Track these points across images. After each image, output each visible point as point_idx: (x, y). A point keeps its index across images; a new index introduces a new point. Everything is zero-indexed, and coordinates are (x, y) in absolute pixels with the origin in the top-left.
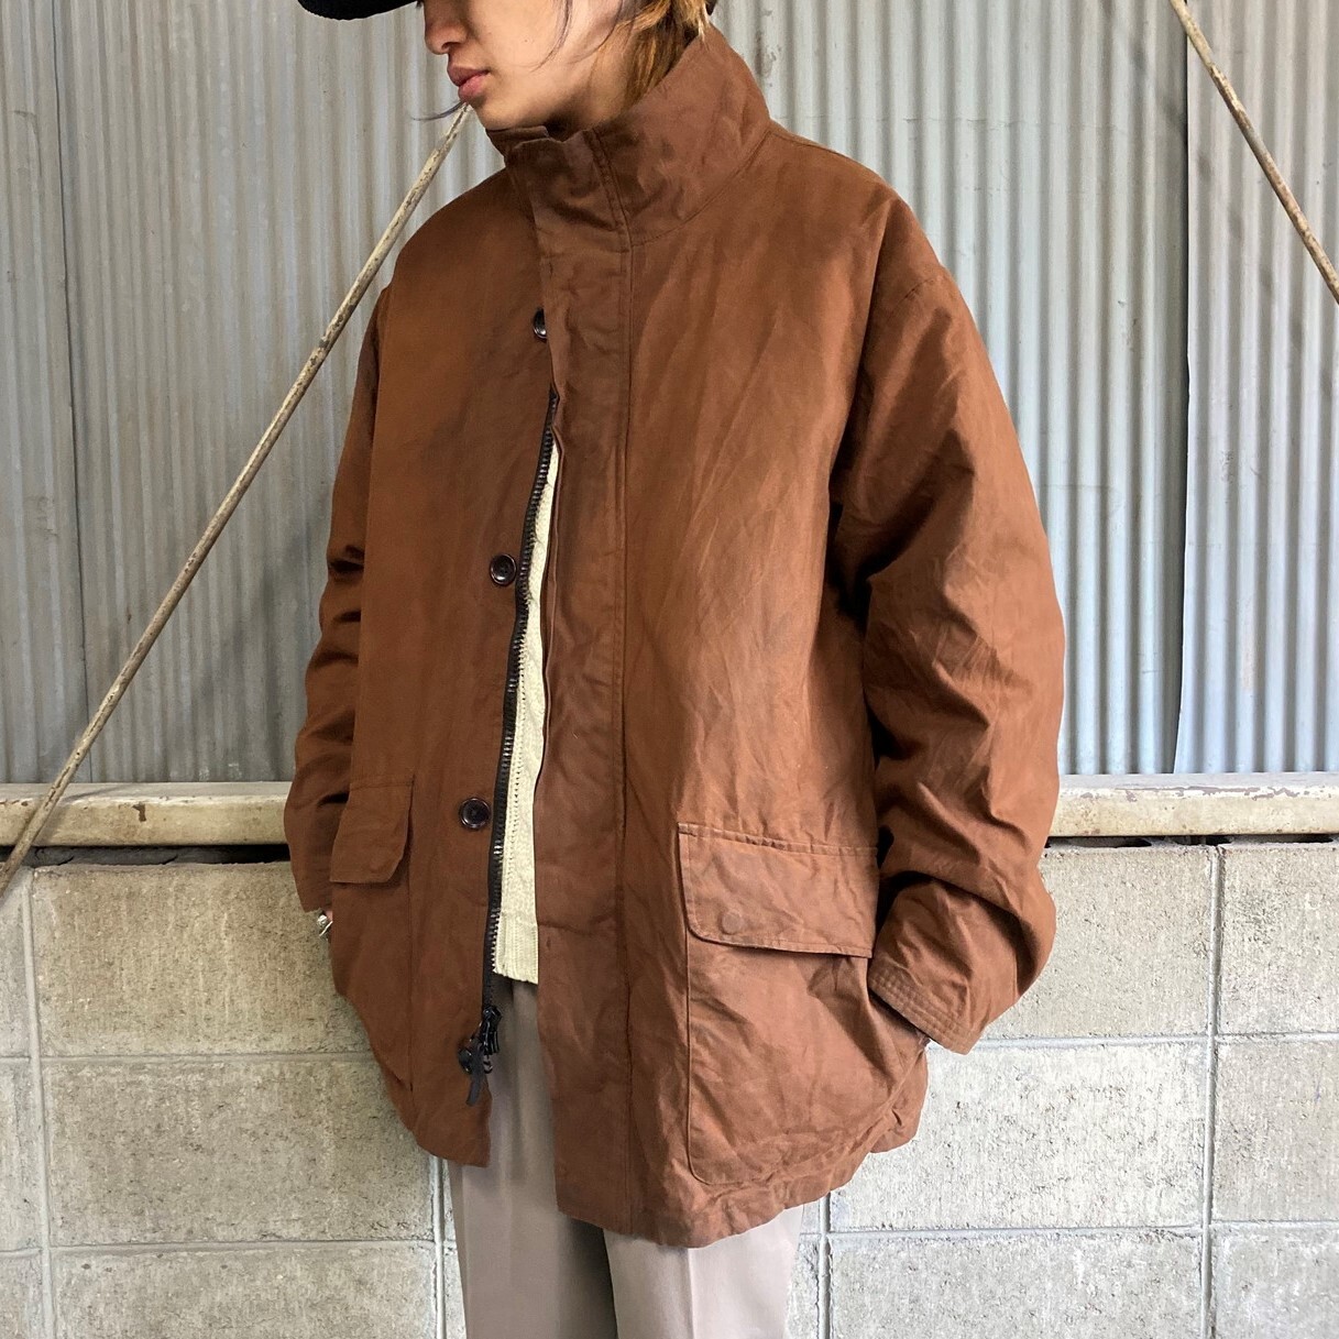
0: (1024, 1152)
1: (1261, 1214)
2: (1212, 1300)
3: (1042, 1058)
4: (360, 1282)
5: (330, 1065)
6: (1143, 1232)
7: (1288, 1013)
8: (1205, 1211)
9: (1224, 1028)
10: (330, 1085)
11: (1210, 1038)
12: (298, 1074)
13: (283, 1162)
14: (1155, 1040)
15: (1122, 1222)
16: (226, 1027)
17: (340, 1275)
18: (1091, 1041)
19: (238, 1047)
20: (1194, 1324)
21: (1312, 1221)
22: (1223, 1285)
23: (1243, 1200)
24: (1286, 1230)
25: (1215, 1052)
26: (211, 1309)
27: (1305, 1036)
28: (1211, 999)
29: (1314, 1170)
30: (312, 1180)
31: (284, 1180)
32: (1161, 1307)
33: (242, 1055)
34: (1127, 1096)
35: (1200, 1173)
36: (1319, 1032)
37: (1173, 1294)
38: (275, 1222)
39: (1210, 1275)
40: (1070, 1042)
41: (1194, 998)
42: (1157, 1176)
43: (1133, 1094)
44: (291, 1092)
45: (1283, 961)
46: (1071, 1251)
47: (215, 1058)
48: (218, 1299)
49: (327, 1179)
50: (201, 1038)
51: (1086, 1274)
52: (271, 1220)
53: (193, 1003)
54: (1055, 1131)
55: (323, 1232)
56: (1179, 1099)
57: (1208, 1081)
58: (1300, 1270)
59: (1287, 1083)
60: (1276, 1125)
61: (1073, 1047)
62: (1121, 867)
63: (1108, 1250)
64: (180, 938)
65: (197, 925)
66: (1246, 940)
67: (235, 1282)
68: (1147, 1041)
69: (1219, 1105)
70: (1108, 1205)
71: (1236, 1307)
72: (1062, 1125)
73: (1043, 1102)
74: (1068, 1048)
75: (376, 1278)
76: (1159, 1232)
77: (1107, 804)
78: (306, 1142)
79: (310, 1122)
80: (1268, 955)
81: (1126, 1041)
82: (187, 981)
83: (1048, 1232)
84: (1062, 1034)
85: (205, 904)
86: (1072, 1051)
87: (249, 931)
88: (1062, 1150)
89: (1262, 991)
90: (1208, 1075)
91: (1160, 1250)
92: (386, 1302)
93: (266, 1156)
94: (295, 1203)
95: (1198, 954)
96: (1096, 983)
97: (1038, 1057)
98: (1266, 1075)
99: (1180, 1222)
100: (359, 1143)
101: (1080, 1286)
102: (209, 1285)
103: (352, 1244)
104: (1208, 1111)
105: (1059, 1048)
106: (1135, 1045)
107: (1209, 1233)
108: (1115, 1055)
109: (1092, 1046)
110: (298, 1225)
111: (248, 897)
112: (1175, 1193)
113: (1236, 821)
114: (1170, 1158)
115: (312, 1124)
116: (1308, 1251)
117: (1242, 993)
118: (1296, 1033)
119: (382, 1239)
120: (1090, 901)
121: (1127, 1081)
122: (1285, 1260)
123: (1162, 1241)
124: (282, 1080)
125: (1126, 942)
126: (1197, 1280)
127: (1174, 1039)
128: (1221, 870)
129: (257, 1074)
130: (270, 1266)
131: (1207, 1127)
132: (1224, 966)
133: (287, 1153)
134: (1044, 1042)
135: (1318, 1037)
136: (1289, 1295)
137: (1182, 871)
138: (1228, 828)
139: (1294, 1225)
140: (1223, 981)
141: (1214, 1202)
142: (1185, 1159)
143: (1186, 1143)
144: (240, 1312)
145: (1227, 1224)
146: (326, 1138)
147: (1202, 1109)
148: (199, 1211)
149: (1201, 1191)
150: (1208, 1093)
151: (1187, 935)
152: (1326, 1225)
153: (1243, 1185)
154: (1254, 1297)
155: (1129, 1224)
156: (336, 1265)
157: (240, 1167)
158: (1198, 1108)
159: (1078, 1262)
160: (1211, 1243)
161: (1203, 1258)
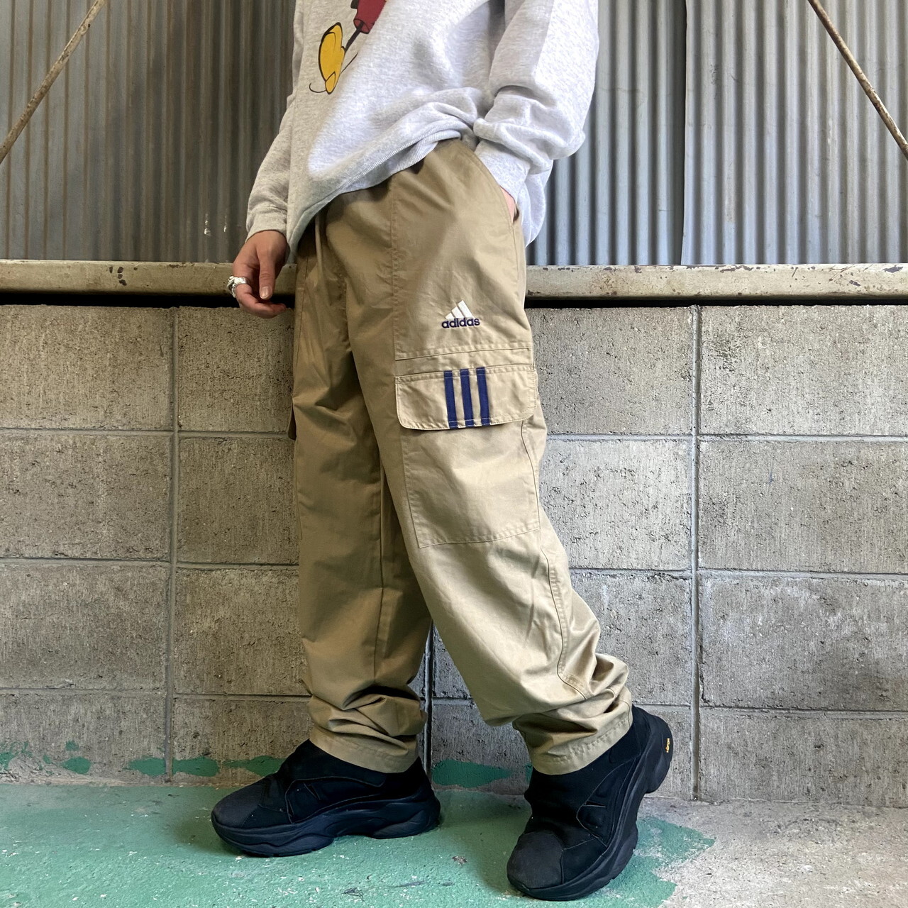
0: (567, 513)
1: (733, 564)
2: (700, 626)
3: (578, 448)
4: (118, 589)
5: (106, 438)
6: (649, 574)
7: (748, 420)
8: (693, 561)
9: (704, 430)
10: (105, 452)
11: (694, 439)
12: (85, 443)
13: (72, 502)
14: (656, 438)
15: (635, 566)
16: (40, 410)
17: (105, 584)
18: (612, 437)
19: (47, 424)
20: (688, 643)
21: (770, 571)
22: (707, 615)
23: (719, 555)
24: (751, 577)
25: (698, 447)
26: (18, 605)
27: (761, 438)
28: (694, 410)
29: (770, 534)
30: (91, 517)
31: (72, 516)
32: (663, 629)
33: (49, 429)
34: (637, 476)
35: (689, 533)
36: (771, 435)
37: (672, 620)
38: (64, 544)
39: (698, 607)
40: (597, 437)
41: (682, 408)
42: (658, 533)
43: (641, 473)
44: (79, 455)
45: (744, 383)
46: (600, 586)
47: (32, 431)
48: (23, 598)
49: (101, 516)
50: (23, 417)
51: (610, 603)
52: (61, 543)
53: (19, 393)
55: (96, 553)
56: (673, 479)
57: (694, 468)
58: (762, 606)
59: (749, 470)
60: (741, 500)
61: (599, 441)
62: (631, 318)
63: (625, 586)
64: (13, 350)
65: (25, 341)
66: (718, 368)
67: (35, 587)
68: (649, 438)
69: (701, 484)
70: (625, 552)
71: (717, 630)
72: (592, 495)
73: (579, 478)
74: (595, 441)
75: (129, 587)
76: (661, 573)
77: (621, 274)
78: (88, 490)
79: (91, 476)
80: (733, 379)
81: (636, 437)
82: (16, 379)
83: (583, 572)
84: (591, 432)
85: (30, 327)
86: (598, 443)
87: (58, 346)
88: (592, 513)
89: (730, 404)
90: (693, 464)
91: (663, 587)
92: (134, 604)
93: (61, 499)
94: (78, 532)
95: (684, 378)
96: (615, 397)
97: (575, 447)
98: (733, 464)
99: (674, 568)
100: (122, 492)
101: (606, 612)
102: (17, 587)
103: (116, 562)
104: (693, 489)
105: (589, 441)
106: (642, 440)
107: (697, 577)
108: (628, 447)
109: (612, 440)
110: (79, 547)
111: (58, 324)
112: (671, 546)
113: (709, 286)
114: (667, 521)
115: (92, 478)
116: (767, 592)
117: (715, 405)
118: (754, 435)
119: (135, 560)
120: (610, 340)
121: (636, 465)
122: (751, 598)
123: (664, 581)
124: (74, 448)
125: (634, 369)
126: (689, 610)
127: (669, 438)
128: (700, 321)
129: (59, 443)
130: (59, 576)
131: (693, 500)
132: (703, 386)
133: (75, 497)
134: (578, 437)
135: (770, 438)
136: (755, 624)
137: (672, 320)
138: (706, 292)
139: (757, 574)
140: (702, 396)
141: (699, 553)
142: (678, 522)
143: (678, 510)
144: (37, 607)
145: (709, 571)
146: (102, 488)
147: (690, 487)
148: (14, 535)
149: (690, 546)
150: (694, 476)
151: (677, 365)
152: (779, 574)
153: (719, 543)
154: (729, 624)
155: (639, 567)
156: (103, 576)
157: (44, 506)
158: (687, 487)
159: (605, 594)
160: (698, 584)
161: (693, 594)
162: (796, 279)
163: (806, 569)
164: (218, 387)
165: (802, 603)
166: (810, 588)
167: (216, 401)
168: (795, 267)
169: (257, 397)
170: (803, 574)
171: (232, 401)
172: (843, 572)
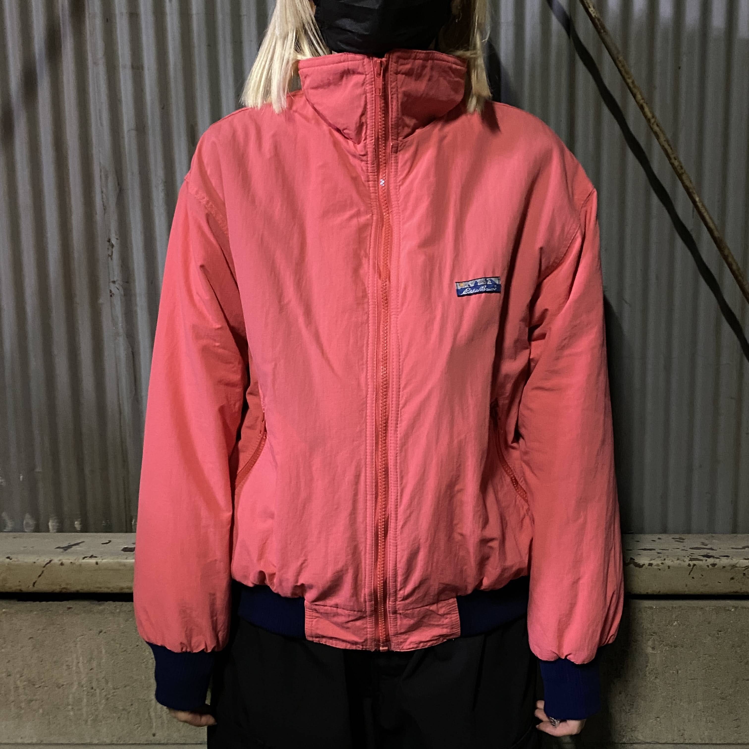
162: (693, 578)
164: (23, 697)
167: (23, 711)
168: (692, 563)
169: (70, 707)
171: (41, 711)
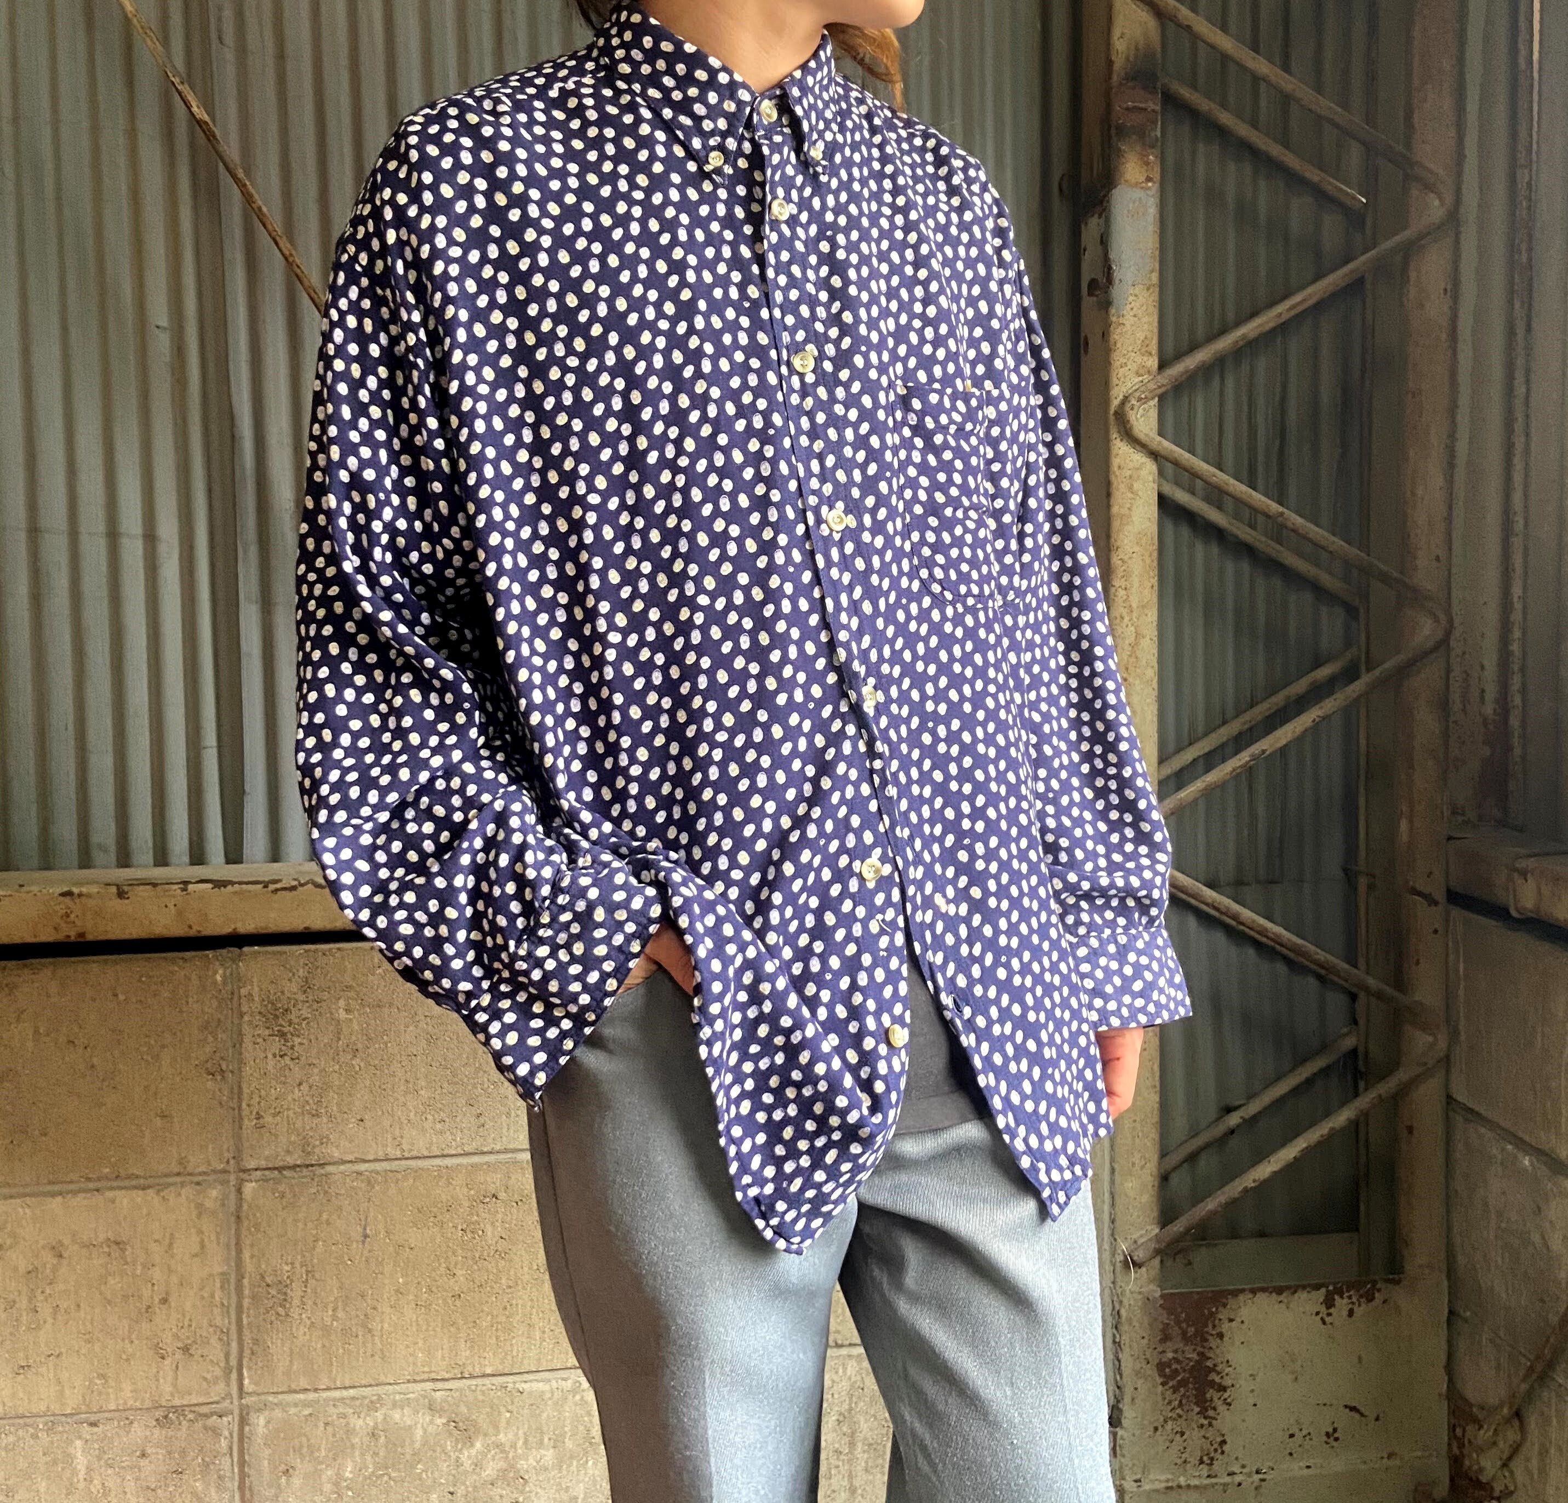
0: (4, 1324)
1: (304, 1383)
2: (247, 1491)
3: (20, 1209)
6: (159, 1414)
7: (325, 1141)
8: (233, 1384)
9: (249, 1162)
11: (232, 1178)
14: (164, 1180)
15: (131, 1402)
18: (81, 1186)
21: (365, 1386)
22: (258, 1471)
23: (280, 1367)
24: (334, 1399)
25: (240, 1191)
27: (347, 1166)
28: (231, 1127)
29: (364, 1326)
34: (130, 1250)
35: (225, 1338)
36: (364, 1160)
37: (200, 1486)
39: (242, 1463)
40: (56, 1188)
41: (209, 1127)
42: (172, 1344)
43: (137, 1245)
45: (315, 1079)
46: (69, 1442)
51: (89, 1470)
54: (41, 1297)
56: (196, 1249)
57: (232, 1226)
58: (353, 1446)
59: (328, 1222)
60: (317, 1274)
61: (60, 1193)
62: (111, 977)
63: (116, 1438)
66: (270, 1056)
68: (151, 1181)
69: (246, 1255)
70: (112, 1382)
71: (277, 1497)
72: (45, 1291)
73: (23, 1266)
74: (53, 1195)
76: (178, 1410)
77: (93, 903)
80: (297, 1073)
81: (127, 1183)
83: (39, 1421)
84: (44, 1179)
86: (59, 1199)
88: (50, 1320)
89: (292, 1115)
90: (233, 1219)
91: (183, 1432)
95: (212, 1075)
97: (15, 1207)
98: (301, 1215)
99: (201, 1400)
101: (82, 1484)
104: (232, 1263)
105: (42, 1195)
106: (138, 1187)
107: (241, 1410)
108: (113, 1201)
109: (84, 1191)
112: (195, 1364)
113: (253, 918)
114: (187, 1322)
116: (361, 1422)
117: (268, 1119)
118: (336, 1163)
120: (74, 1018)
121: (129, 1231)
122: (334, 1435)
123: (184, 1422)
126: (228, 1466)
127: (188, 1179)
131: (232, 1282)
132: (245, 1087)
134: (23, 1189)
135: (363, 1167)
136: (340, 1477)
138: (247, 926)
139: (345, 1393)
140: (244, 1105)
141: (245, 1370)
142: (205, 1321)
143: (206, 1302)
145: (262, 1397)
147: (225, 1260)
149: (227, 1360)
150: (232, 1242)
151: (199, 1053)
152: (380, 1390)
153: (279, 1349)
154: (297, 1481)
155: (140, 1404)
158: (220, 1260)
159: (79, 1454)
160: (243, 1421)
161: (236, 1439)
163: (425, 1376)
165: (419, 1433)
166: (432, 1408)
170: (418, 1387)
172: (484, 1376)
